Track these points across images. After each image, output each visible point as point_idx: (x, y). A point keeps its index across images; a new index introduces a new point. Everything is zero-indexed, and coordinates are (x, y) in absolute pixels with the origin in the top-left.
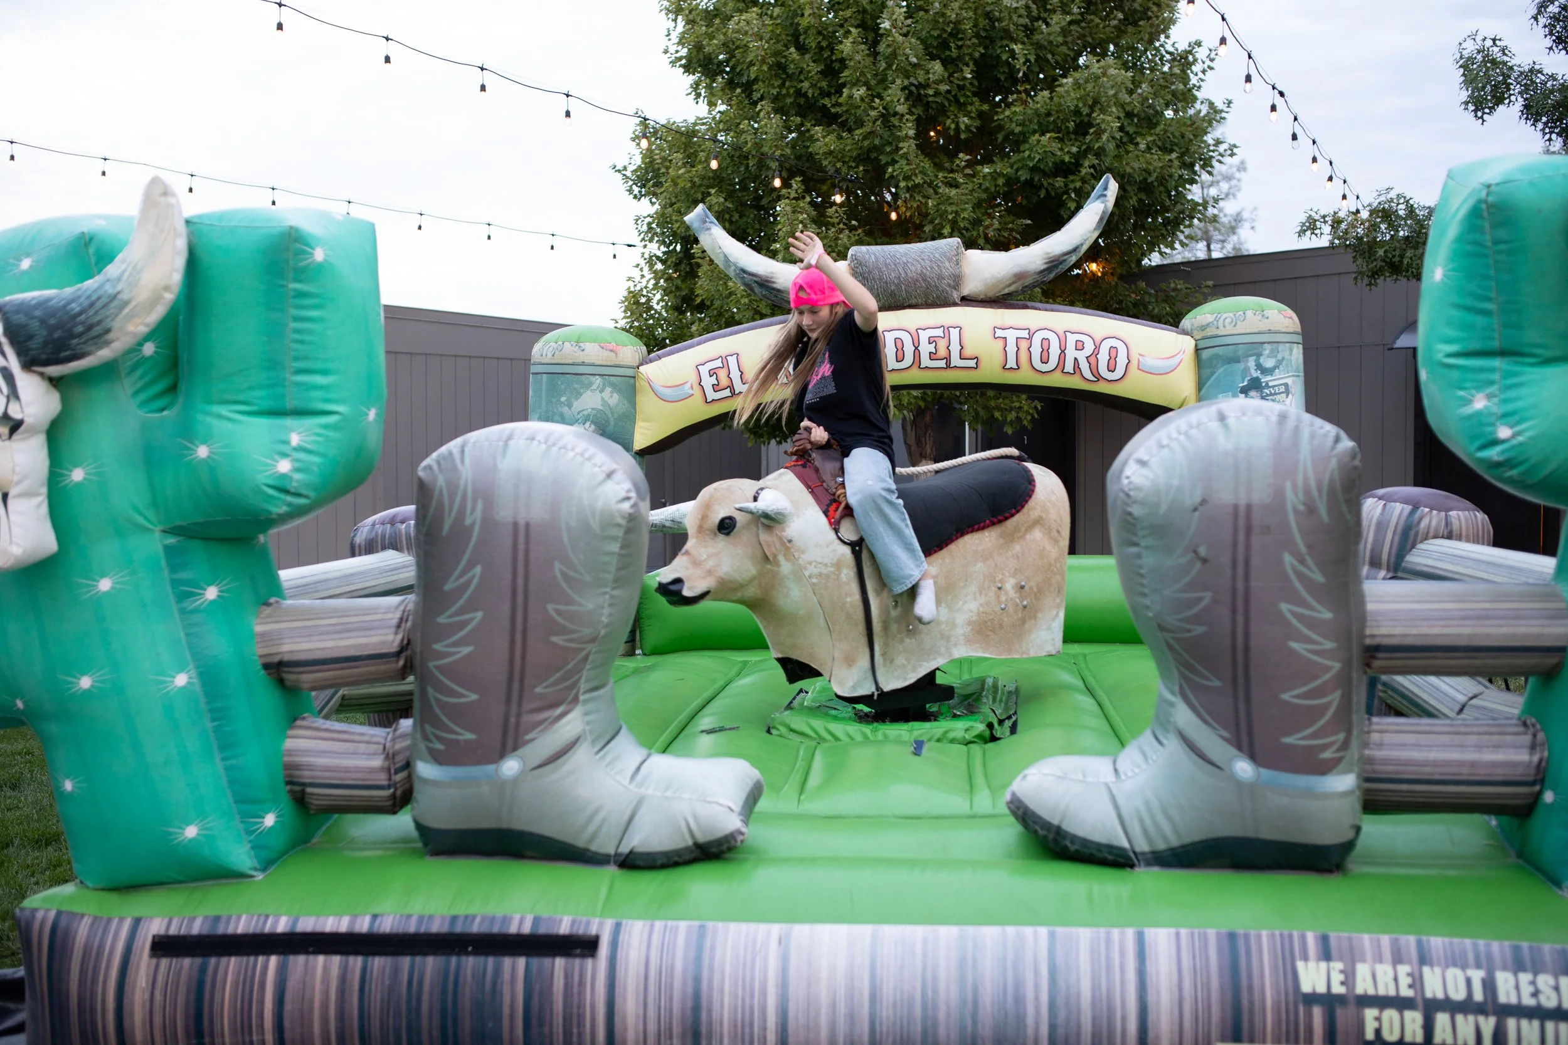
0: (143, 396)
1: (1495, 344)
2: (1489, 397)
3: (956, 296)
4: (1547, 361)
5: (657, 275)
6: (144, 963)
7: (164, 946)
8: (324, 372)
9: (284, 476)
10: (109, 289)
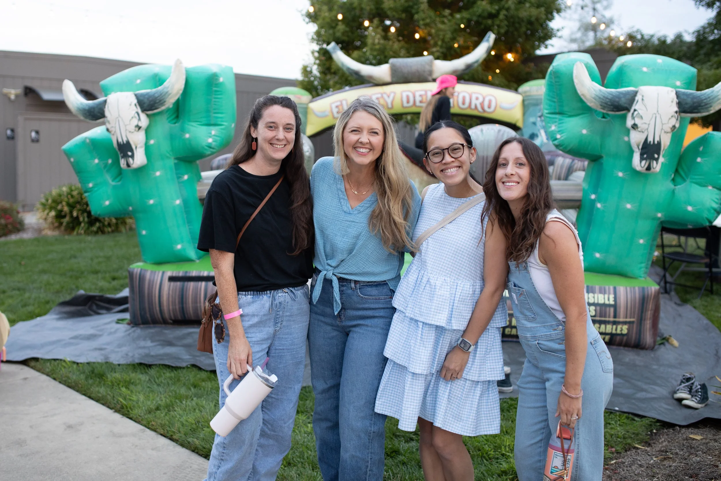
0: (169, 120)
1: (557, 111)
2: (555, 126)
3: (430, 78)
4: (570, 116)
5: (316, 58)
6: (166, 284)
7: (172, 279)
8: (222, 113)
9: (210, 143)
10: (166, 90)
